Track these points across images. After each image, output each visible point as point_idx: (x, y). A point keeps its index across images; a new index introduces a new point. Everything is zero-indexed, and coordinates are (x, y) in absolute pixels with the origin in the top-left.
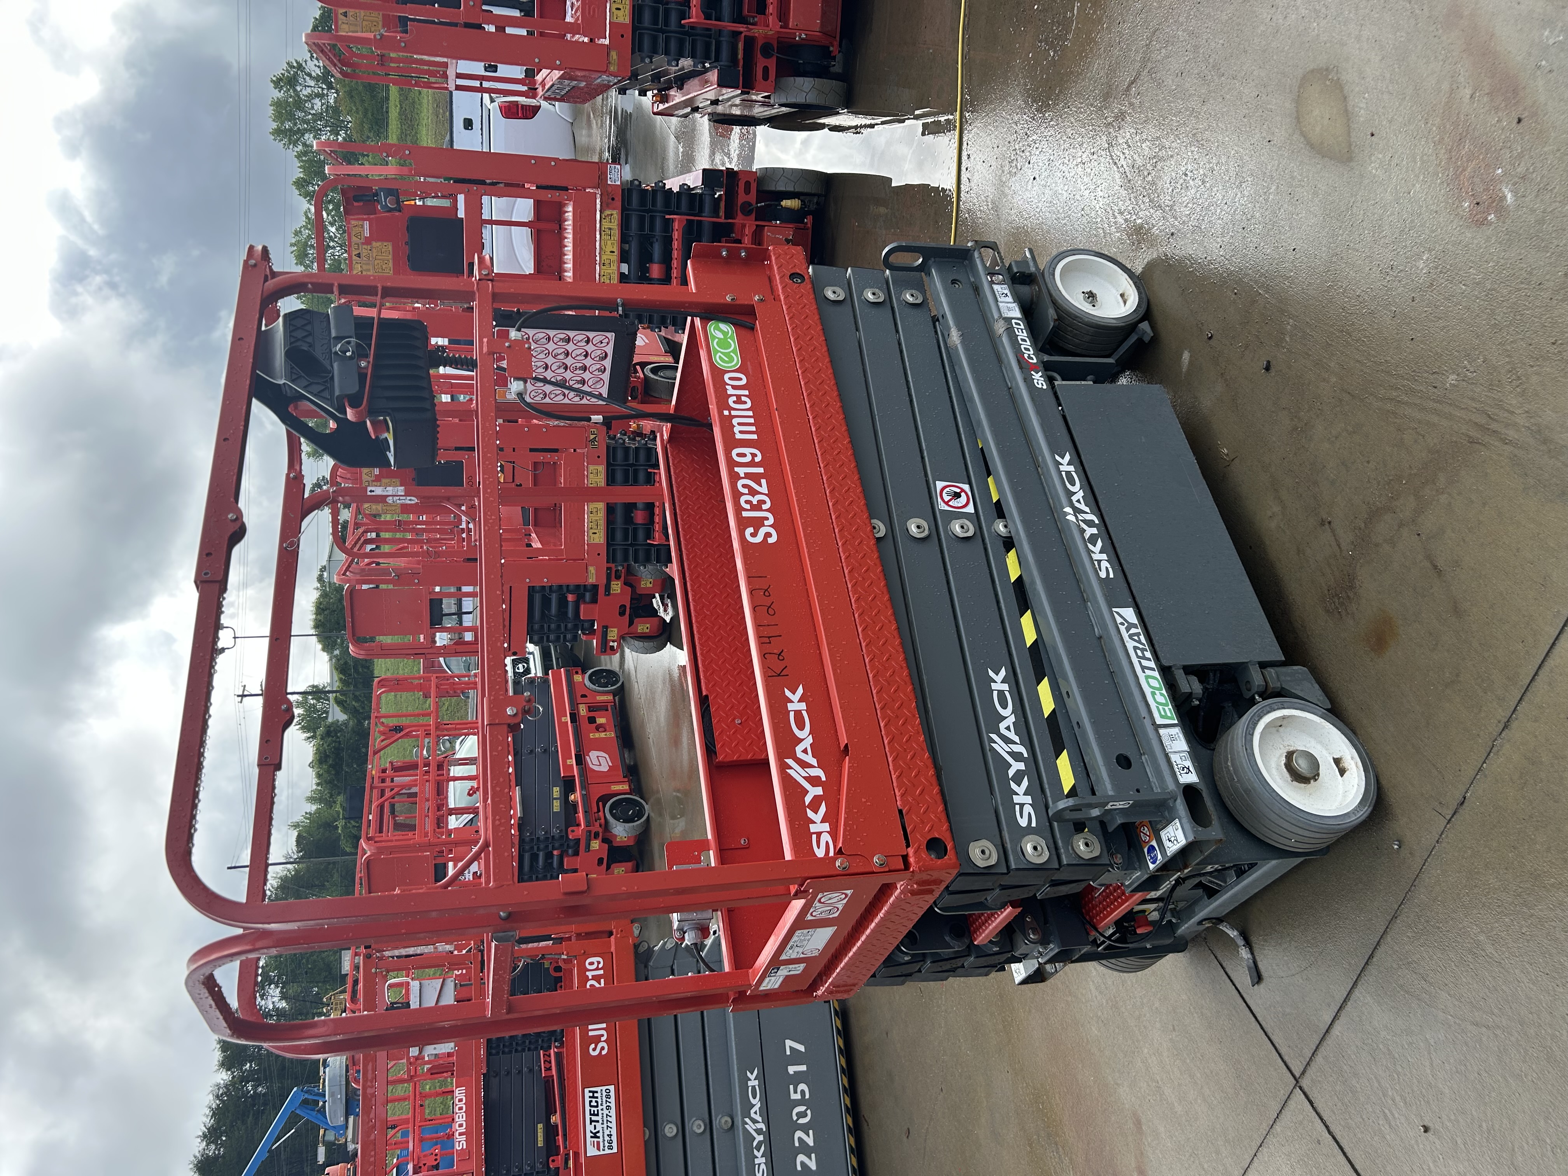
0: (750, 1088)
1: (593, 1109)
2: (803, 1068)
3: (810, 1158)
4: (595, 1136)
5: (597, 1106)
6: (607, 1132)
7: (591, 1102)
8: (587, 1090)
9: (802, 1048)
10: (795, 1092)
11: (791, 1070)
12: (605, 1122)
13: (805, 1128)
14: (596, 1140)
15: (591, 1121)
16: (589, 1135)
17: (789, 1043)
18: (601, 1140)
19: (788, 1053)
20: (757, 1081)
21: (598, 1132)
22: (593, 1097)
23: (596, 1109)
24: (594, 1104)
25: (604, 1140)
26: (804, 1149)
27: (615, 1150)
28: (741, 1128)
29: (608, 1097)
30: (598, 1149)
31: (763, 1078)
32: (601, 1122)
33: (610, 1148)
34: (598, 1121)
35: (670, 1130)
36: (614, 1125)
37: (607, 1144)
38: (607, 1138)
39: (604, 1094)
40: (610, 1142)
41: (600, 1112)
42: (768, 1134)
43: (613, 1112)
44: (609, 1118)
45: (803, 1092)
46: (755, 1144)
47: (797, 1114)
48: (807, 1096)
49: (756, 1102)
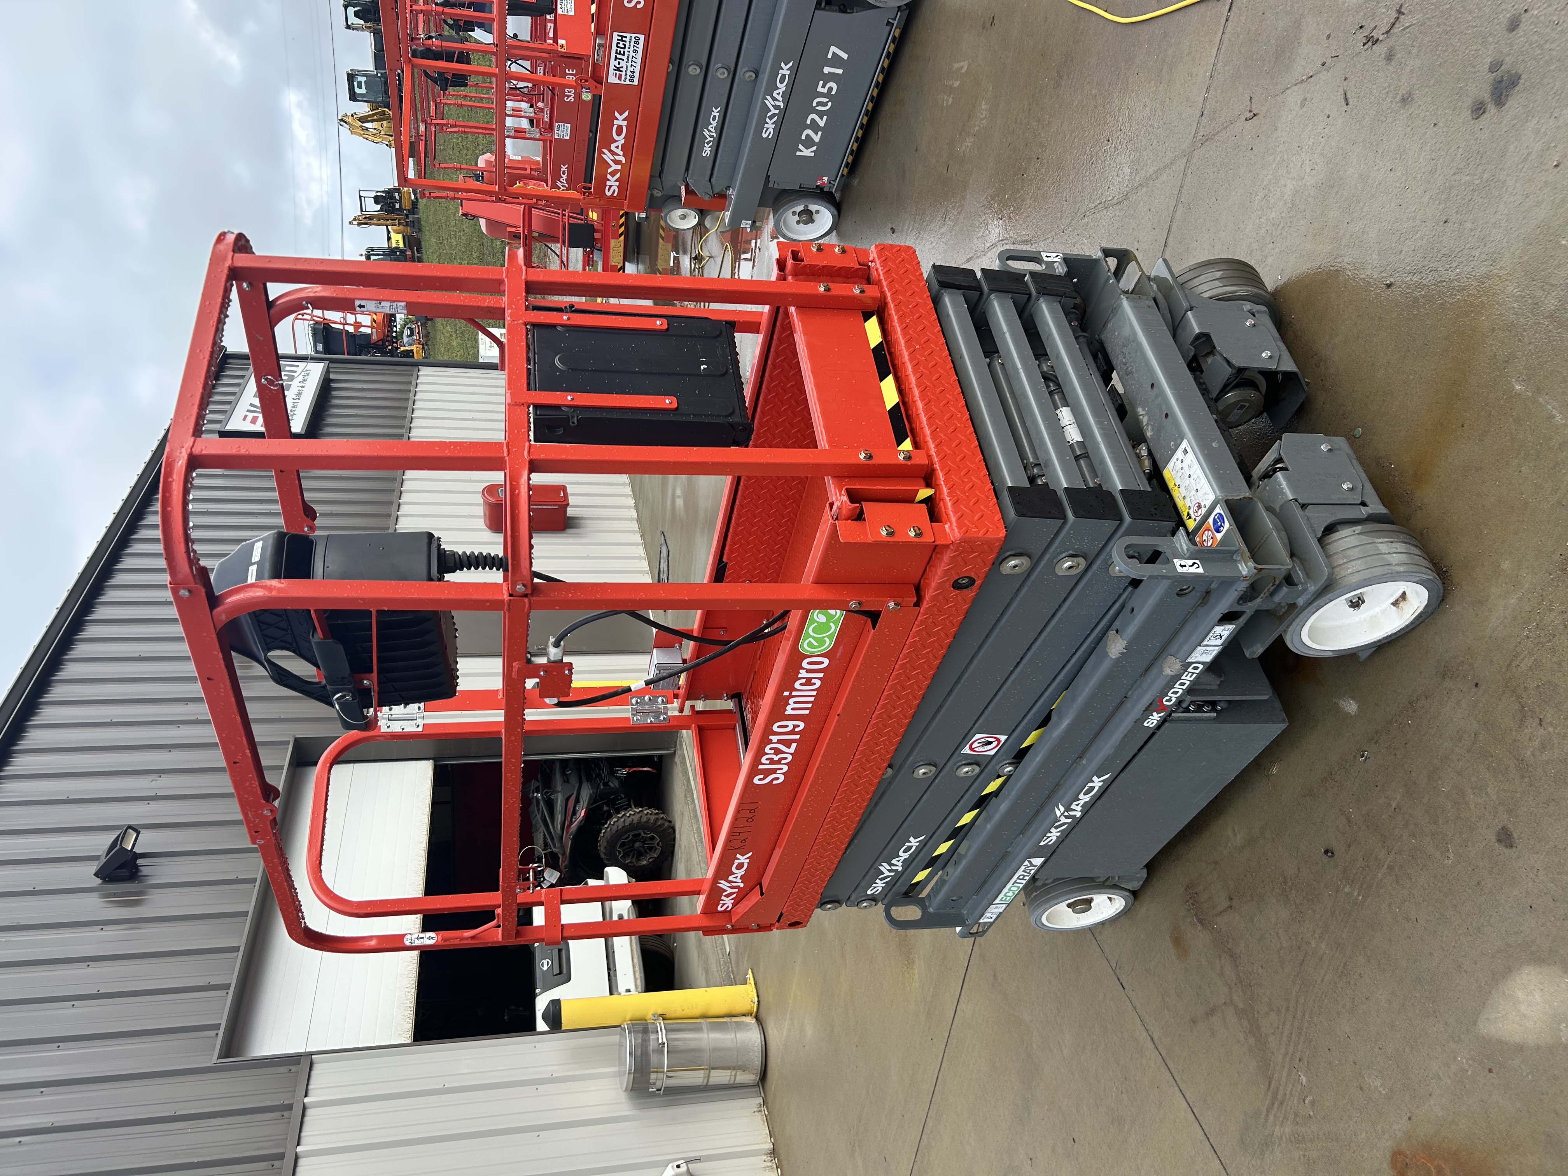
0: (780, 76)
1: (619, 49)
2: (840, 71)
3: (817, 134)
4: (618, 69)
5: (624, 48)
6: (630, 69)
7: (618, 43)
8: (615, 34)
9: (845, 56)
10: (823, 87)
11: (827, 70)
12: (630, 61)
13: (821, 114)
14: (618, 73)
15: (616, 58)
16: (612, 68)
17: (833, 49)
18: (623, 73)
19: (830, 56)
20: (789, 72)
21: (622, 67)
22: (622, 40)
23: (622, 50)
24: (621, 45)
25: (626, 74)
26: (814, 126)
27: (636, 83)
28: (760, 101)
29: (637, 42)
30: (620, 79)
31: (795, 72)
32: (626, 60)
33: (631, 80)
34: (623, 60)
35: (694, 71)
36: (638, 65)
37: (628, 78)
38: (629, 73)
39: (633, 40)
40: (632, 77)
41: (626, 53)
42: (784, 113)
43: (639, 56)
44: (634, 59)
45: (831, 89)
46: (769, 114)
47: (817, 103)
48: (833, 93)
49: (782, 87)
